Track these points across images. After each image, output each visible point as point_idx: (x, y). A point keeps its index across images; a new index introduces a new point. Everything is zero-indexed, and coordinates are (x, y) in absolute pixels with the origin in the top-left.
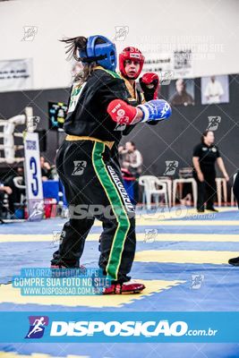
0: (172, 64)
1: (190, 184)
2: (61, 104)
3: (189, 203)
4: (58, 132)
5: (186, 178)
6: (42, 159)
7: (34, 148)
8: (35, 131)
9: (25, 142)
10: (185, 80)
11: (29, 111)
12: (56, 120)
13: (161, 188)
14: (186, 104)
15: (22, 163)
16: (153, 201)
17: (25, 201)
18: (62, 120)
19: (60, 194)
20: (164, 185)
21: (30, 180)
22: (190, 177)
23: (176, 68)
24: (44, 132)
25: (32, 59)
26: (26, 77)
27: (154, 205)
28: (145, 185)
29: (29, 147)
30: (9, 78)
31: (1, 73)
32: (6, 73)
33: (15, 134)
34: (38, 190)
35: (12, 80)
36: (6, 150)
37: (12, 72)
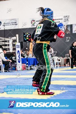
0: (63, 20)
1: (69, 59)
2: (28, 33)
3: (68, 65)
4: (27, 42)
5: (67, 57)
6: (21, 51)
7: (19, 48)
8: (19, 42)
9: (16, 46)
10: (67, 25)
11: (17, 35)
12: (26, 38)
13: (59, 60)
14: (67, 33)
15: (15, 52)
16: (57, 65)
17: (16, 65)
18: (28, 39)
19: (27, 62)
20: (61, 59)
21: (18, 58)
22: (69, 57)
23: (64, 21)
24: (22, 42)
25: (18, 19)
26: (16, 25)
27: (57, 66)
28: (54, 59)
29: (17, 47)
30: (11, 25)
31: (8, 23)
32: (10, 23)
33: (13, 43)
34: (20, 61)
35: (12, 25)
36: (10, 48)
37: (12, 23)
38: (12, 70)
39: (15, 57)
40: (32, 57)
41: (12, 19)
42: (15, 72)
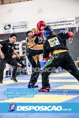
0: (75, 22)
17: (26, 69)
25: (28, 21)
30: (20, 28)
31: (18, 26)
32: (19, 26)
33: (23, 47)
34: (30, 65)
35: (22, 28)
36: (20, 52)
37: (22, 26)
38: (22, 74)
39: (25, 61)
40: (43, 60)
41: (22, 21)
42: (25, 76)
